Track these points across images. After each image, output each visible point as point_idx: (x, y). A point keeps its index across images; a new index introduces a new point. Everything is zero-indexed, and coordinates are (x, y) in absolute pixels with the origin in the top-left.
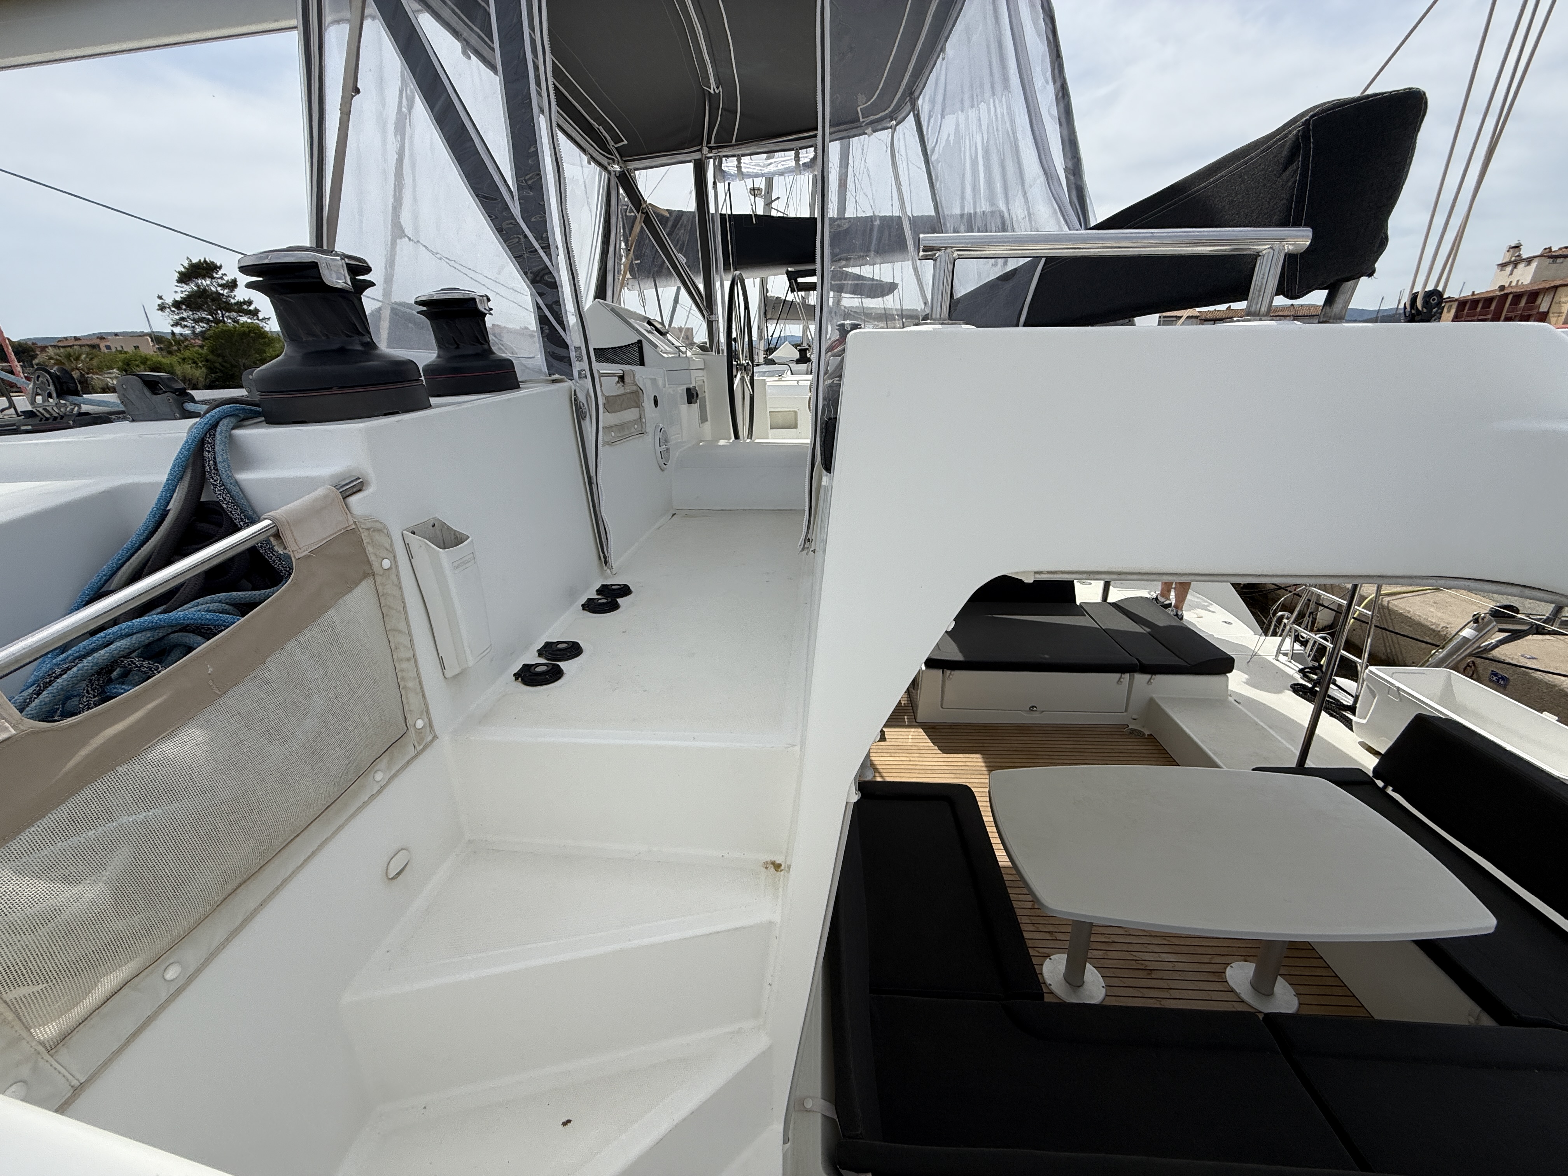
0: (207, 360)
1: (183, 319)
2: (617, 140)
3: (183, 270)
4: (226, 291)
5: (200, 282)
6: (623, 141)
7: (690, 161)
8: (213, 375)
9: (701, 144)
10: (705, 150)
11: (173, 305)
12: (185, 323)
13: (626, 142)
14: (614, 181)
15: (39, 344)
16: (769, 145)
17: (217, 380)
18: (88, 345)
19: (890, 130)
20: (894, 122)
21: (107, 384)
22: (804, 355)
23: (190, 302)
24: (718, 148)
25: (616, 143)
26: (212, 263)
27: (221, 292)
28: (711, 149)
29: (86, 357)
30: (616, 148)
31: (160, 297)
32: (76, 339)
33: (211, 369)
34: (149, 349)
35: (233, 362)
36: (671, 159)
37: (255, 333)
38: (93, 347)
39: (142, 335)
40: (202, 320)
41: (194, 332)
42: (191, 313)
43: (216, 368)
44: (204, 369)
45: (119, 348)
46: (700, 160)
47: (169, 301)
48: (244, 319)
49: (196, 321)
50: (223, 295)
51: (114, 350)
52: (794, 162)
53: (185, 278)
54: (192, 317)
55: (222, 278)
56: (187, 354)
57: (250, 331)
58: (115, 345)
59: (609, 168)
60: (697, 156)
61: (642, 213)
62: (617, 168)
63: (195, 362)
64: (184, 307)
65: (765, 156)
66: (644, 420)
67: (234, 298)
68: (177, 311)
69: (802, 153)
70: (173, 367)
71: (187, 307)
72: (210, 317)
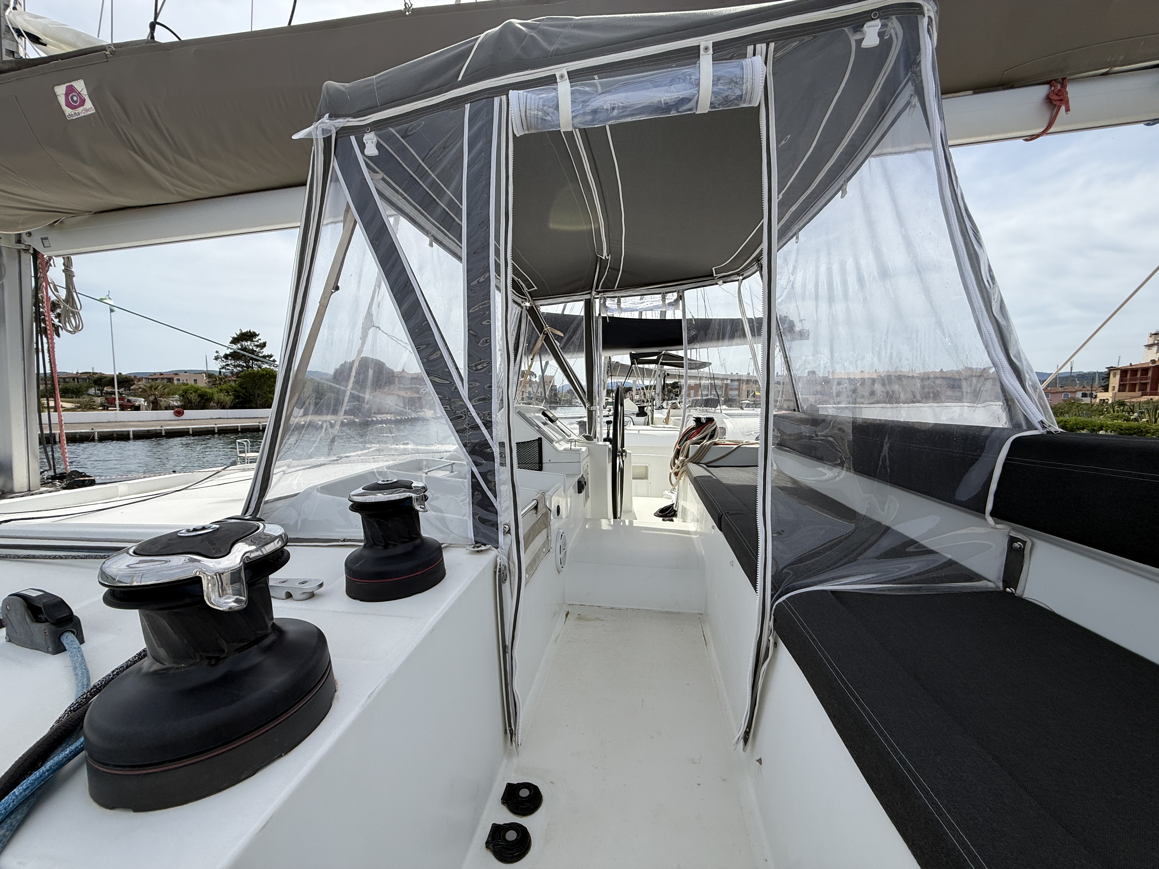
0: (235, 391)
1: (228, 365)
2: (529, 286)
3: (236, 336)
4: (258, 349)
5: (243, 343)
6: (534, 287)
7: (582, 300)
8: (237, 400)
9: (591, 289)
10: (594, 293)
11: (224, 357)
12: (228, 368)
13: (536, 288)
14: (525, 313)
15: (138, 377)
16: (643, 290)
17: (238, 403)
18: (167, 378)
19: (737, 282)
20: (741, 278)
21: (169, 405)
22: (642, 411)
23: (234, 356)
24: (604, 292)
25: (528, 289)
26: (254, 332)
27: (255, 349)
28: (598, 292)
29: (161, 388)
30: (529, 292)
31: (217, 352)
32: (161, 374)
33: (236, 397)
34: (203, 383)
35: (252, 393)
36: (568, 299)
37: (270, 375)
38: (170, 380)
39: (200, 373)
40: (239, 366)
41: (232, 373)
42: (233, 361)
43: (240, 396)
44: (232, 397)
45: (185, 382)
46: (590, 299)
47: (222, 354)
48: (264, 366)
49: (235, 366)
50: (256, 351)
51: (181, 382)
52: (661, 302)
53: (235, 341)
54: (233, 364)
55: (257, 341)
56: (224, 387)
57: (267, 374)
58: (183, 378)
59: (523, 305)
60: (588, 297)
61: (544, 334)
62: (528, 304)
63: (227, 392)
64: (230, 358)
65: (639, 297)
66: (550, 538)
67: (262, 353)
68: (225, 360)
69: (669, 296)
70: (213, 395)
71: (232, 358)
72: (245, 364)
